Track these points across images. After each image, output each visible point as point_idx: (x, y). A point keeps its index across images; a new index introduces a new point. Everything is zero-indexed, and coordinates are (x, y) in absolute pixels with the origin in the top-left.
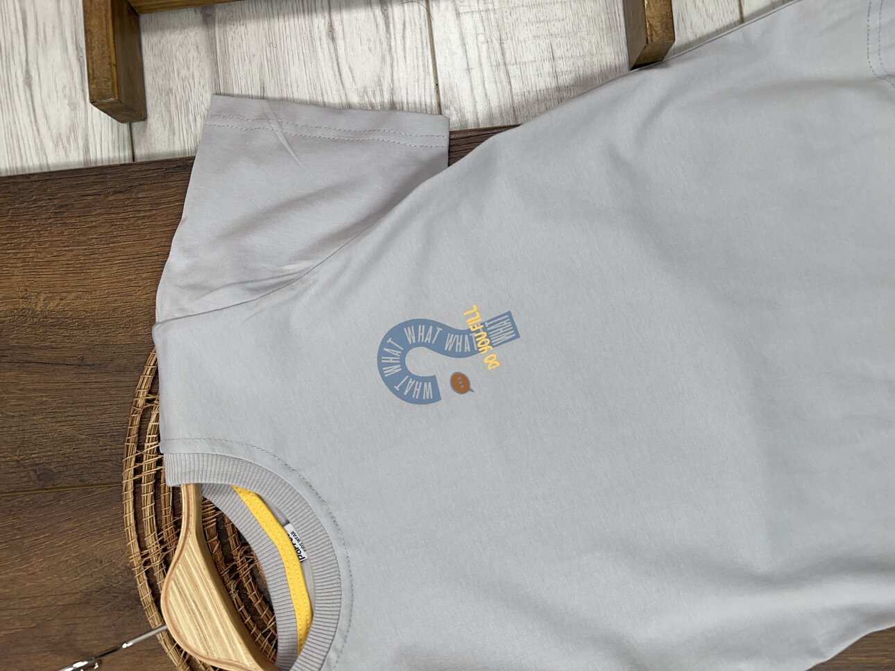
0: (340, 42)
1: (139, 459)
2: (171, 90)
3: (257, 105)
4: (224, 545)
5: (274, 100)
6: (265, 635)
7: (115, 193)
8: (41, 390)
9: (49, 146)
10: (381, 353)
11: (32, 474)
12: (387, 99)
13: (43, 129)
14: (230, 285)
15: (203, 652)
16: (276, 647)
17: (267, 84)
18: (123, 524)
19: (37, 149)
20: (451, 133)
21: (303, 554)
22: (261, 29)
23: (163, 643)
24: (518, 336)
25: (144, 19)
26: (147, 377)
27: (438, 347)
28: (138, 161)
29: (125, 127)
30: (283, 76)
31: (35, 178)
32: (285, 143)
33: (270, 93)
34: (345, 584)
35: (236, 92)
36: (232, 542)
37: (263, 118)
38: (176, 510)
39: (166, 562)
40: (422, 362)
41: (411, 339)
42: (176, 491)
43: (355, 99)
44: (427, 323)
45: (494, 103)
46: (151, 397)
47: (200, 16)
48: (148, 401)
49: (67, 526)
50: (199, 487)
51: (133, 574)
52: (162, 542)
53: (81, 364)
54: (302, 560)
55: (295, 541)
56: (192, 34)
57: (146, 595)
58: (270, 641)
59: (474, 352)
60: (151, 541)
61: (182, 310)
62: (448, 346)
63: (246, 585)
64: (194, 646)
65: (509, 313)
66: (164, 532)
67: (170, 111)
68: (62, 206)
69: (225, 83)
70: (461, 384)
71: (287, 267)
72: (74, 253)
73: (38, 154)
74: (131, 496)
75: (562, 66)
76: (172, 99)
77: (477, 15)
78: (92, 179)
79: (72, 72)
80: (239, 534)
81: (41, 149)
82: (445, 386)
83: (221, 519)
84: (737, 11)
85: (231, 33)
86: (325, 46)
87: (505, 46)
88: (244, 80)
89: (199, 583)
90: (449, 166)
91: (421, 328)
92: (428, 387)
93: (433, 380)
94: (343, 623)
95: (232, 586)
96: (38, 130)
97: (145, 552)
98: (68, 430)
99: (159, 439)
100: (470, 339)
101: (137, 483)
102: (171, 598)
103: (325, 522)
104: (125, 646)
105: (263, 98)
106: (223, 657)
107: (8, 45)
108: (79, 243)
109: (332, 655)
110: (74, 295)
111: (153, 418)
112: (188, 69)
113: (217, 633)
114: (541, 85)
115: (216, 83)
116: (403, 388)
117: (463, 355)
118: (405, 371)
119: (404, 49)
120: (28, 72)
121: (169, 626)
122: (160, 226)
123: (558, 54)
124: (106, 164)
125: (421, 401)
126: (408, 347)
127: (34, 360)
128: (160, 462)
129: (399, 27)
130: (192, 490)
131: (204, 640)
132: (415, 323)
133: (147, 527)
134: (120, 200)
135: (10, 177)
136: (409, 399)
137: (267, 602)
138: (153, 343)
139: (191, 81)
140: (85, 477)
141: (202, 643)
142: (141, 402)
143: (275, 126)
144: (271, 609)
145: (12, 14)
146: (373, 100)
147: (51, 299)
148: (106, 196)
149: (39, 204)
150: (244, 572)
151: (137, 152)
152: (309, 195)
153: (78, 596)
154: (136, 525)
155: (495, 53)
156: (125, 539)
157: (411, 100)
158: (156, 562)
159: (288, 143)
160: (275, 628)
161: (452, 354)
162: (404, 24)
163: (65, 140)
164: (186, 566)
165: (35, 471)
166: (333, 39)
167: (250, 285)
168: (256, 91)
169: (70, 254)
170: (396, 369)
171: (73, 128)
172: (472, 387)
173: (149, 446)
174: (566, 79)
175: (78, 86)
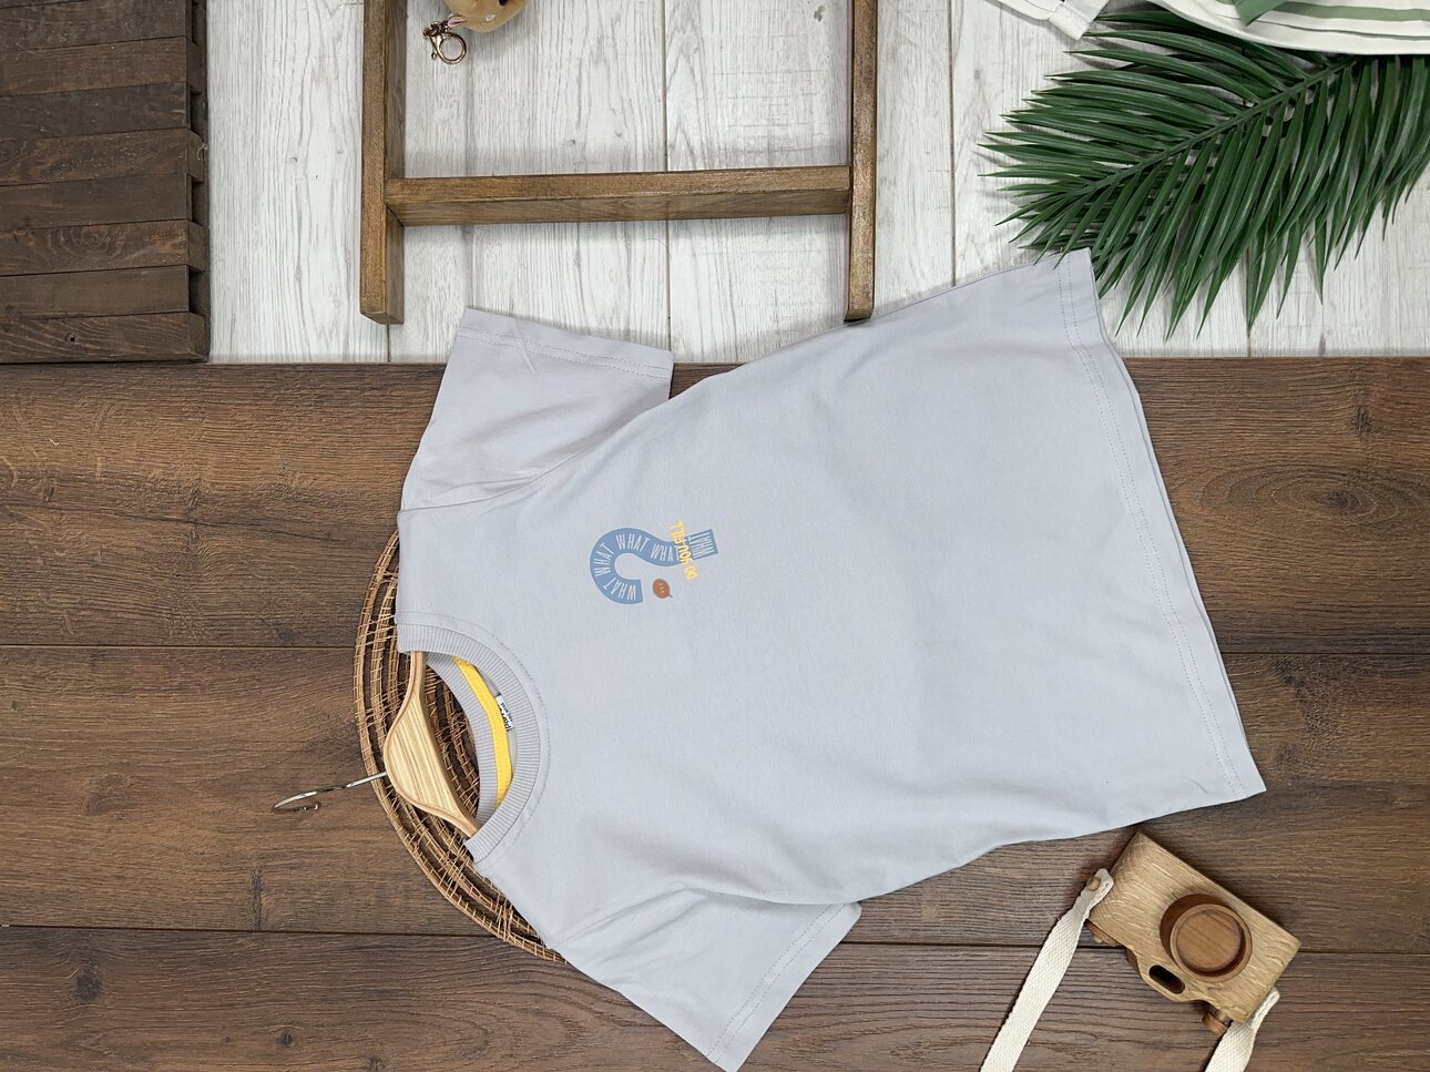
0: (584, 270)
1: (372, 628)
2: (428, 298)
3: (506, 321)
4: (441, 711)
5: (521, 318)
6: (468, 794)
7: (372, 389)
8: (289, 559)
9: (313, 338)
10: (594, 555)
11: (274, 632)
12: (622, 327)
13: (309, 321)
14: (468, 484)
15: (416, 798)
16: (477, 805)
17: (516, 301)
18: (353, 683)
19: (301, 340)
20: (675, 365)
21: (510, 724)
22: (515, 251)
23: (377, 792)
24: (716, 552)
25: (407, 229)
26: (387, 556)
27: (645, 555)
28: (393, 361)
29: (384, 327)
30: (531, 296)
31: (301, 369)
32: (528, 360)
33: (518, 311)
34: (544, 753)
35: (487, 306)
36: (448, 708)
37: (510, 335)
38: (403, 675)
39: (388, 723)
40: (630, 566)
41: (621, 545)
42: (402, 656)
43: (593, 324)
44: (637, 532)
45: (719, 341)
46: (389, 574)
47: (460, 233)
48: (385, 577)
49: (301, 681)
50: (425, 654)
51: (357, 728)
52: (385, 703)
53: (328, 538)
54: (508, 729)
55: (503, 712)
56: (451, 248)
57: (367, 748)
58: (472, 800)
59: (676, 562)
60: (376, 701)
61: (425, 501)
62: (654, 555)
63: (456, 747)
64: (408, 792)
65: (710, 531)
66: (389, 694)
67: (425, 318)
68: (322, 396)
69: (478, 297)
70: (662, 589)
71: (519, 472)
72: (329, 439)
73: (302, 345)
74: (362, 660)
75: (783, 311)
76: (429, 307)
77: (711, 258)
78: (352, 374)
79: (339, 272)
80: (455, 701)
81: (305, 340)
82: (647, 590)
83: (441, 685)
84: (950, 273)
85: (487, 251)
86: (571, 272)
87: (734, 288)
88: (495, 297)
89: (418, 736)
90: (670, 398)
91: (632, 537)
92: (633, 589)
93: (637, 583)
94: (538, 786)
95: (444, 747)
96: (304, 323)
97: (369, 710)
98: (310, 596)
99: (393, 611)
100: (674, 550)
101: (369, 648)
102: (393, 747)
103: (532, 698)
104: (349, 786)
105: (511, 315)
106: (431, 803)
107: (283, 241)
108: (335, 431)
109: (526, 812)
110: (326, 476)
111: (389, 592)
112: (445, 280)
113: (429, 781)
114: (763, 328)
115: (470, 297)
116: (611, 587)
117: (666, 564)
118: (613, 573)
119: (642, 281)
120: (299, 268)
121: (388, 772)
122: (410, 423)
123: (781, 300)
124: (363, 361)
125: (624, 601)
126: (618, 552)
127: (286, 531)
128: (390, 632)
129: (639, 260)
130: (420, 656)
131: (417, 787)
132: (626, 532)
133: (374, 689)
134: (375, 396)
135: (278, 365)
136: (614, 598)
137: (474, 765)
138: (396, 525)
139: (447, 291)
140: (322, 639)
141: (415, 788)
142: (379, 578)
143: (521, 345)
144: (477, 772)
145: (289, 213)
146: (610, 327)
147: (306, 478)
148: (364, 390)
149: (302, 392)
150: (455, 736)
151: (392, 351)
152: (544, 410)
153: (305, 745)
154: (364, 686)
155: (724, 295)
156: (353, 696)
157: (644, 329)
158: (379, 720)
159: (531, 361)
160: (478, 788)
161: (657, 562)
162: (644, 259)
163: (327, 334)
164: (408, 721)
165: (277, 630)
166: (579, 266)
167: (486, 486)
168: (505, 308)
169: (325, 440)
170: (606, 571)
171: (335, 324)
172: (671, 593)
173: (383, 617)
174: (785, 324)
175: (343, 285)
